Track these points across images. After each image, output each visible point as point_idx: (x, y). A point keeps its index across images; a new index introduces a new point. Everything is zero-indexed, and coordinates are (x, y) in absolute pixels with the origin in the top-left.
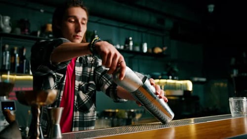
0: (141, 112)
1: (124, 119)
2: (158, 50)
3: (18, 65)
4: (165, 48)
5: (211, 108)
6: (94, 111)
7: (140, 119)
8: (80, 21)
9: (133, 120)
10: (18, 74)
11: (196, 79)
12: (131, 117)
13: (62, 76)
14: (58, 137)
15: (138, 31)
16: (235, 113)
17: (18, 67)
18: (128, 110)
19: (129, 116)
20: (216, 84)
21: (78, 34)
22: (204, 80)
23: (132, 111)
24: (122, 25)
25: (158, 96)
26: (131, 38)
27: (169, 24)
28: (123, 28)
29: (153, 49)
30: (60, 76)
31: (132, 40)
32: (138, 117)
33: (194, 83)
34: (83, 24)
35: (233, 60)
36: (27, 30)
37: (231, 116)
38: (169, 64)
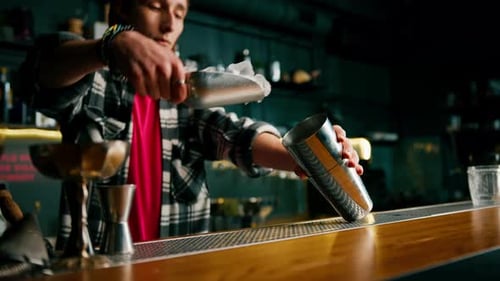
0: (269, 203)
1: (237, 218)
2: (302, 77)
3: (9, 106)
4: (316, 73)
5: (407, 194)
6: (206, 199)
7: (269, 218)
8: (171, 9)
9: (254, 219)
10: (12, 126)
11: (378, 136)
12: (250, 213)
13: (122, 126)
14: (125, 252)
15: (261, 38)
16: (482, 198)
17: (11, 111)
18: (244, 199)
19: (246, 211)
20: (418, 146)
21: (165, 37)
22: (392, 137)
23: (253, 200)
24: (228, 24)
25: (346, 160)
26: (246, 52)
27: (323, 22)
28: (230, 30)
29: (292, 74)
30: (116, 127)
31: (250, 55)
32: (265, 212)
33: (374, 144)
34: (177, 16)
35: (451, 99)
36: (27, 32)
37: (472, 204)
38: (325, 105)
